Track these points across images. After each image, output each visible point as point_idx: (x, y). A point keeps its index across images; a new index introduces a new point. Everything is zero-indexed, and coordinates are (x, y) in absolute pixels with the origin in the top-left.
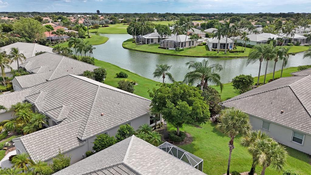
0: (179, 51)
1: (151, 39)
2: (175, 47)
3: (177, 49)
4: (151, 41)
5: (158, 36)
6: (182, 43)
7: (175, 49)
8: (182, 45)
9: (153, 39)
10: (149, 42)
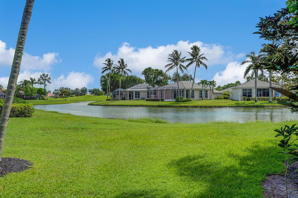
0: (182, 101)
1: (136, 92)
2: (175, 97)
3: (178, 99)
4: (136, 94)
5: (148, 88)
6: (188, 91)
7: (175, 100)
8: (187, 94)
9: (139, 92)
10: (133, 96)
